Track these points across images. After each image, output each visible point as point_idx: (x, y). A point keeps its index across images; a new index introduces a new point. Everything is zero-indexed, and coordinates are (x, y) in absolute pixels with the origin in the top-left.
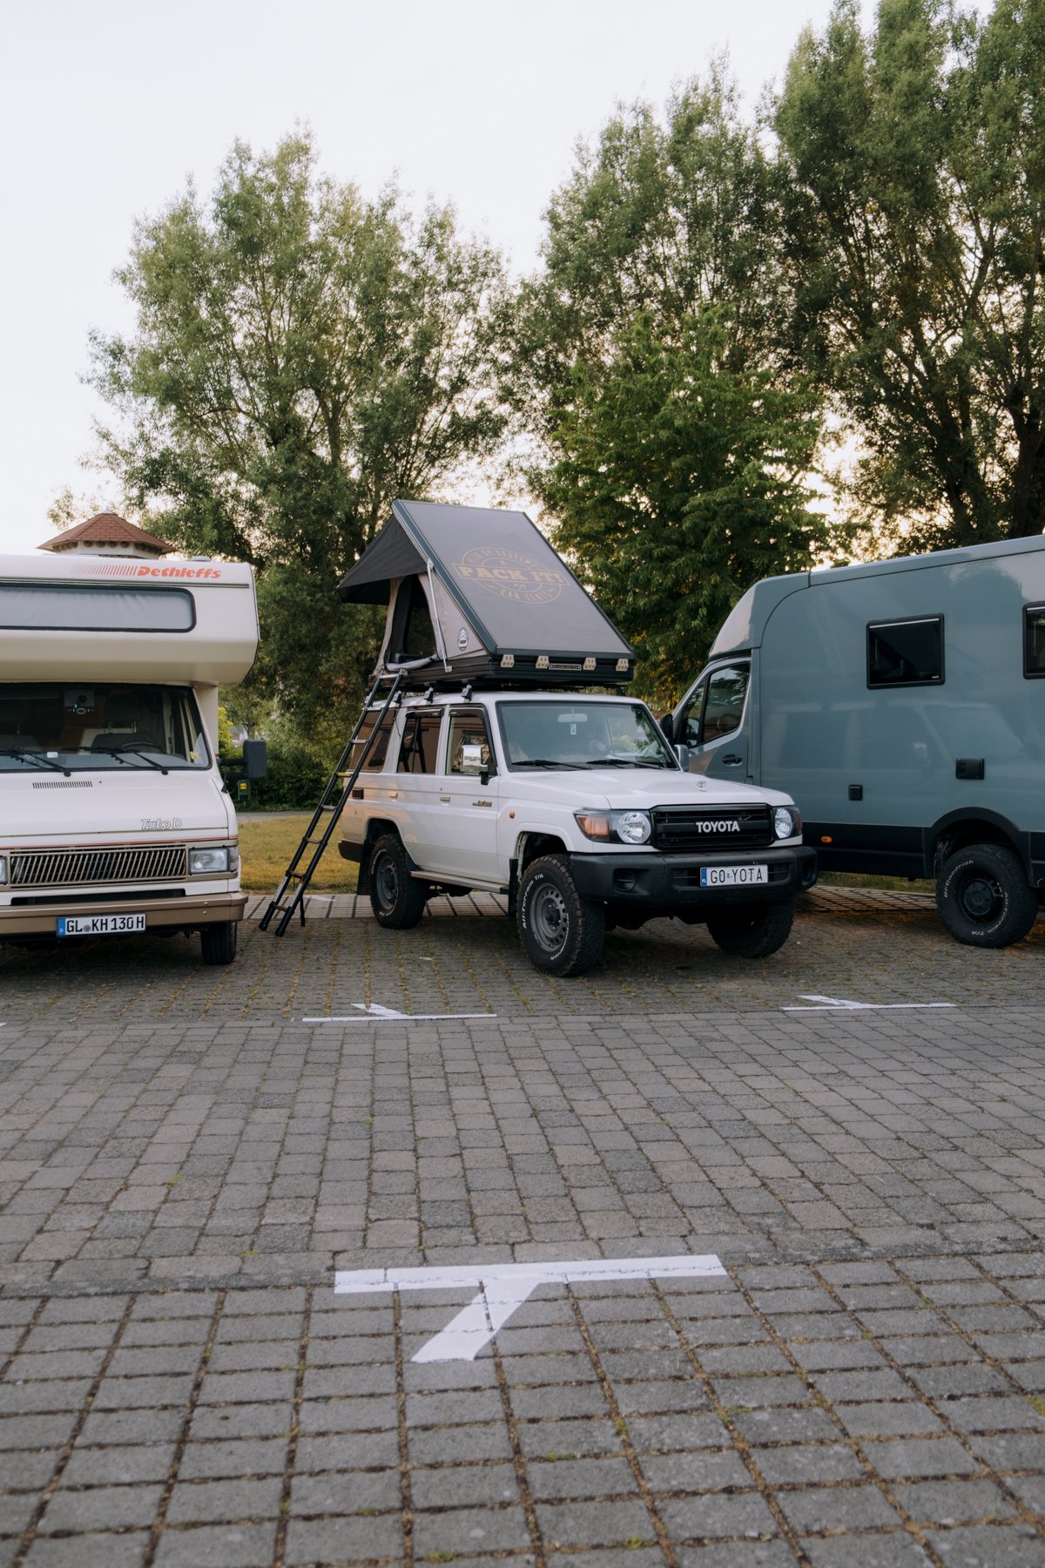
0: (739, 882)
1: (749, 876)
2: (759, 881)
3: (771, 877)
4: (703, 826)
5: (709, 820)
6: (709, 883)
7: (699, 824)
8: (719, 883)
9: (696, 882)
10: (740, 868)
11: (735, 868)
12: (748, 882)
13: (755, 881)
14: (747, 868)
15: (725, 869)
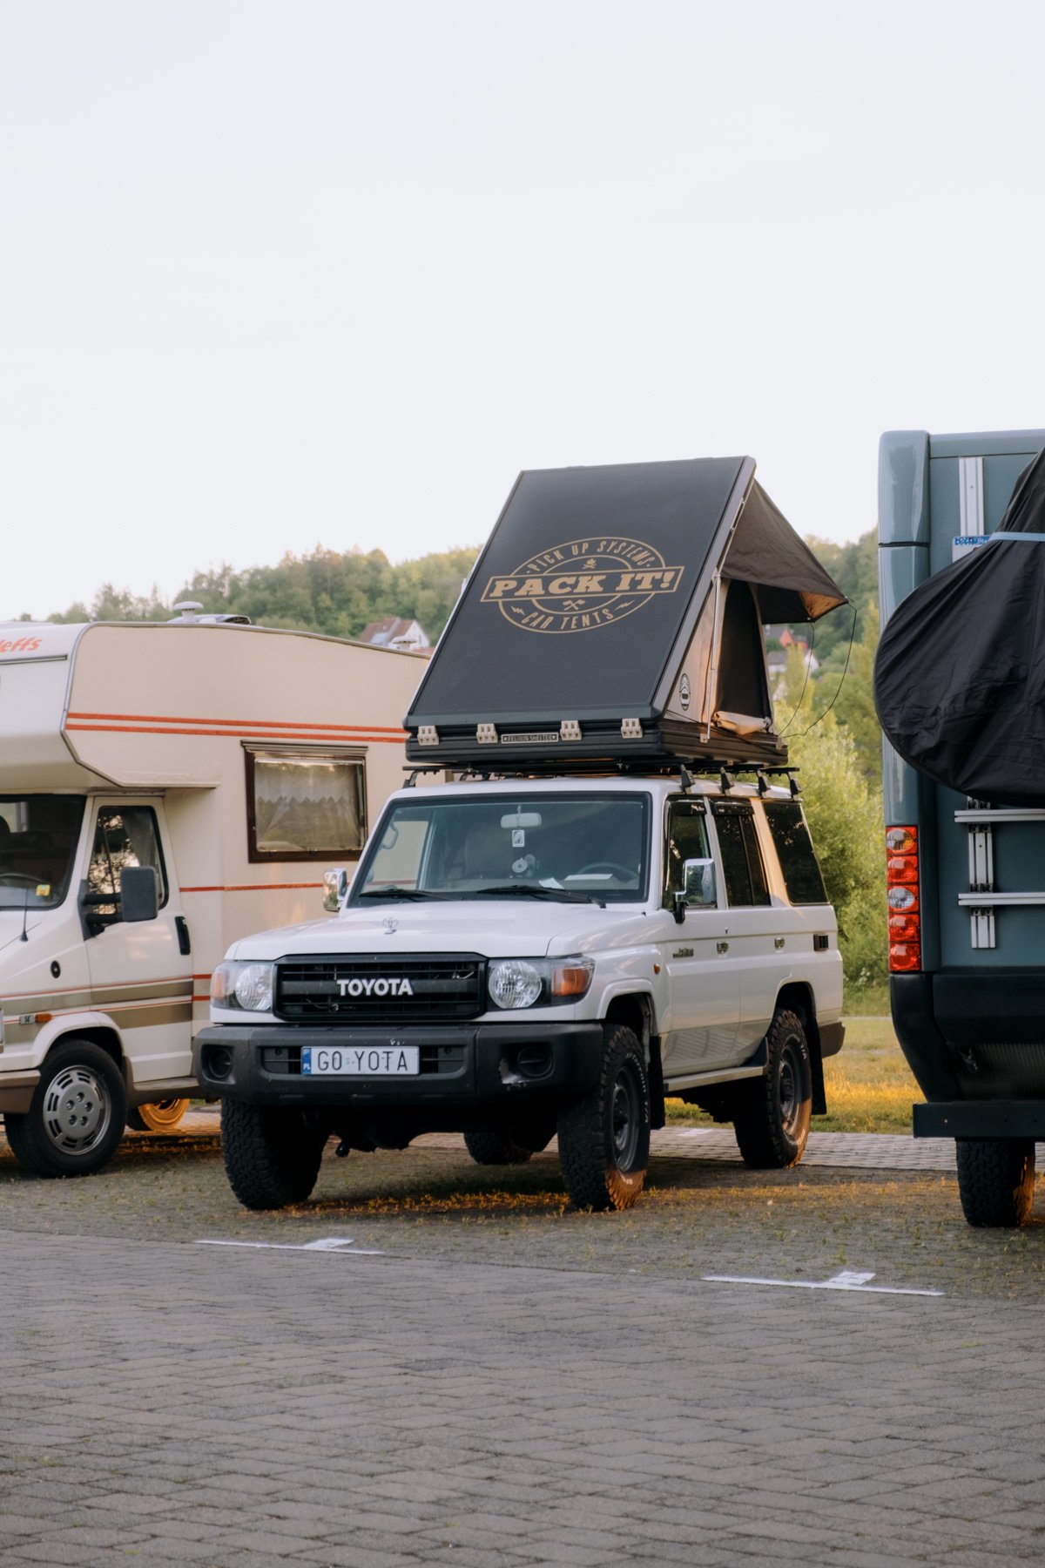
0: (366, 1070)
1: (383, 1063)
2: (402, 1071)
3: (424, 1067)
4: (349, 986)
5: (360, 977)
6: (315, 1070)
7: (342, 983)
8: (330, 1071)
9: (295, 1068)
10: (368, 1050)
11: (360, 1050)
12: (382, 1071)
13: (393, 1070)
14: (380, 1050)
15: (343, 1050)
